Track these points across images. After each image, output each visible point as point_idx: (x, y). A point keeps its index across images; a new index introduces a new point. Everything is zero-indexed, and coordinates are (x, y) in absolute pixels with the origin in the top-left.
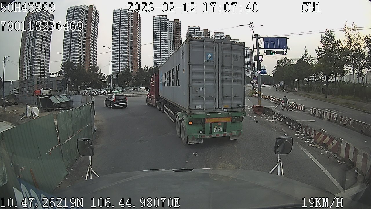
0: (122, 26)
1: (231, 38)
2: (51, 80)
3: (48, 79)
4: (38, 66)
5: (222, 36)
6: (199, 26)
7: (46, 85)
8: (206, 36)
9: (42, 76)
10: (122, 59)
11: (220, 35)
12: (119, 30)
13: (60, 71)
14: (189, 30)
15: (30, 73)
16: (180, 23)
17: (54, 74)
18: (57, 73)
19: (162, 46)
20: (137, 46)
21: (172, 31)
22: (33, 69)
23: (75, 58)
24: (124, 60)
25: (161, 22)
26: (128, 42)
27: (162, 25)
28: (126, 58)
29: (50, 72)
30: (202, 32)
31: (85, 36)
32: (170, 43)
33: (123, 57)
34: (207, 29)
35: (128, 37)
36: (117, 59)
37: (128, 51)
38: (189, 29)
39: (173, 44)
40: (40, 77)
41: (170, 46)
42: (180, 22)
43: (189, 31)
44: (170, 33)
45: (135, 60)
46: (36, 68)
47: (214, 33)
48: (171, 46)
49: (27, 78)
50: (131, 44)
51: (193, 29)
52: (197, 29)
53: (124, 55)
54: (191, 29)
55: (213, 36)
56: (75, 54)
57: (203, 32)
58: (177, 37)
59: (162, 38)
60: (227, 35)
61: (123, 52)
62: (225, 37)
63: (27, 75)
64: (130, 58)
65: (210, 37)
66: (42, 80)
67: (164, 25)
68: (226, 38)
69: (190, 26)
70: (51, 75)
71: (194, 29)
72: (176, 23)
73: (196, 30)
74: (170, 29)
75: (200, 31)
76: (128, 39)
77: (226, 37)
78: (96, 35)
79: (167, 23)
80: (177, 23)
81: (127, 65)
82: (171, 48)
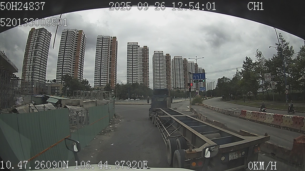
1: (187, 61)
2: (47, 86)
3: (44, 84)
4: (37, 73)
5: (181, 59)
6: (162, 52)
7: (43, 89)
8: (168, 60)
9: (40, 81)
10: (102, 75)
11: (179, 59)
12: (101, 52)
13: (54, 80)
15: (31, 77)
17: (49, 81)
18: (52, 81)
20: (114, 66)
21: (141, 55)
22: (33, 74)
23: (66, 71)
24: (104, 76)
25: (133, 48)
26: (108, 62)
27: (134, 50)
28: (106, 75)
29: (46, 79)
31: (75, 55)
32: (140, 65)
33: (103, 74)
34: (169, 54)
35: (108, 58)
36: (99, 75)
37: (108, 70)
38: (155, 54)
39: (142, 66)
40: (38, 82)
41: (140, 67)
42: (148, 48)
44: (140, 57)
45: (113, 77)
46: (36, 74)
47: (174, 57)
49: (28, 81)
50: (110, 64)
51: (158, 54)
53: (104, 72)
55: (174, 59)
56: (67, 68)
57: (166, 56)
58: (145, 61)
59: (134, 60)
60: (184, 59)
61: (103, 70)
63: (29, 78)
64: (108, 75)
65: (171, 60)
66: (40, 84)
67: (135, 50)
69: (156, 52)
70: (47, 82)
73: (160, 55)
74: (140, 54)
75: (163, 55)
76: (108, 60)
79: (138, 49)
80: (145, 49)
81: (106, 80)
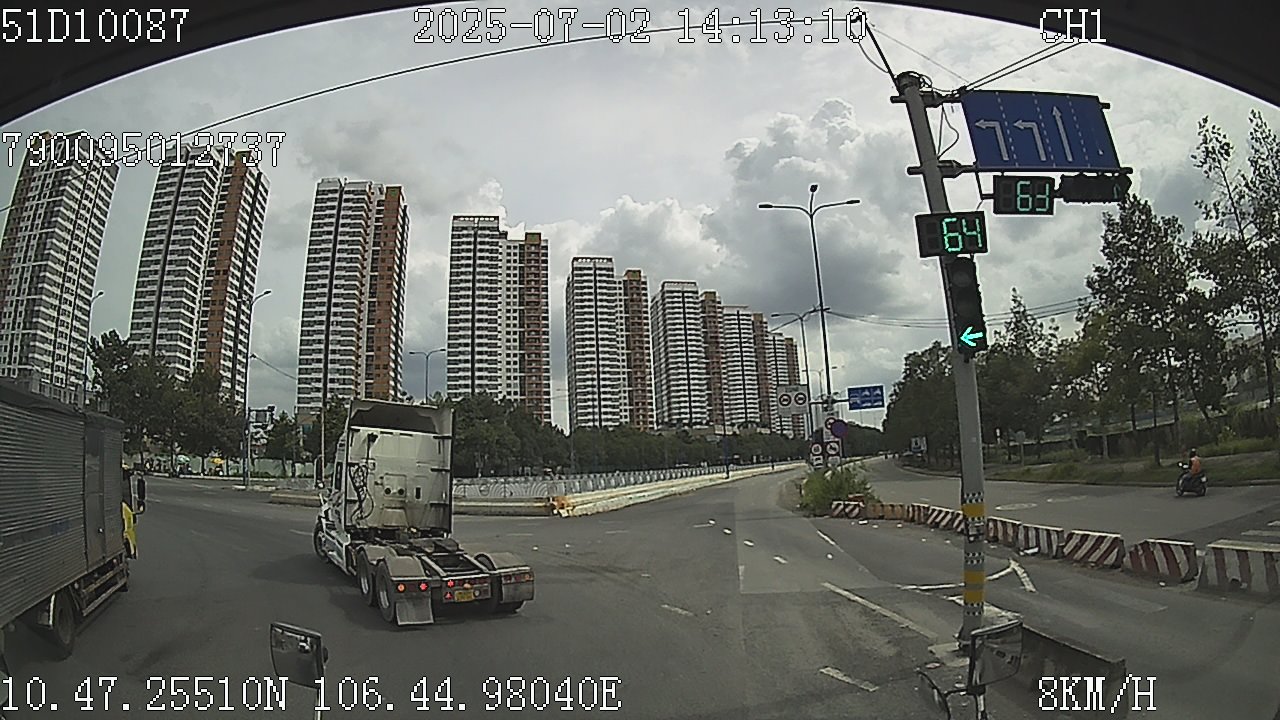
0: (342, 242)
1: (719, 303)
5: (690, 295)
6: (610, 260)
8: (635, 296)
9: (57, 378)
11: (683, 292)
12: (329, 255)
14: (575, 272)
16: (546, 248)
19: (479, 328)
21: (515, 275)
23: (171, 337)
24: (343, 367)
25: (479, 239)
27: (482, 250)
30: (620, 283)
31: (211, 264)
32: (509, 318)
34: (640, 272)
35: (363, 285)
36: (319, 361)
38: (577, 269)
39: (517, 322)
40: (48, 381)
41: (508, 329)
42: (543, 244)
43: (577, 275)
44: (508, 289)
47: (663, 286)
48: (511, 329)
50: (369, 311)
51: (590, 269)
52: (604, 269)
53: (344, 348)
54: (581, 269)
55: (660, 295)
56: (172, 321)
57: (625, 281)
58: (533, 298)
59: (478, 297)
60: (706, 293)
61: (339, 338)
62: (701, 299)
63: (10, 364)
64: (363, 362)
65: (650, 299)
67: (487, 250)
68: (702, 301)
69: (580, 260)
71: (592, 272)
72: (532, 245)
73: (601, 275)
74: (509, 268)
75: (612, 276)
76: (362, 294)
77: (703, 298)
78: (250, 265)
79: (500, 246)
80: (533, 248)
81: (352, 387)
82: (511, 337)
